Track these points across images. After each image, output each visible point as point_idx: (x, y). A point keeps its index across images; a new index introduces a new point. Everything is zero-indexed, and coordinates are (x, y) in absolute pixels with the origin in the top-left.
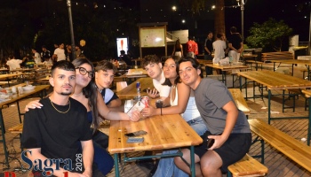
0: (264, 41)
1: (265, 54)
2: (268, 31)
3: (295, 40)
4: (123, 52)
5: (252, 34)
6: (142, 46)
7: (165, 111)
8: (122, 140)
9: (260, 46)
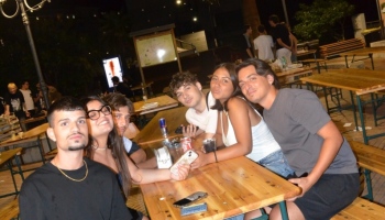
0: (319, 28)
1: (324, 48)
2: (321, 14)
3: (360, 20)
4: (115, 79)
5: (300, 21)
6: (143, 65)
7: (221, 155)
8: (172, 213)
9: (314, 37)
